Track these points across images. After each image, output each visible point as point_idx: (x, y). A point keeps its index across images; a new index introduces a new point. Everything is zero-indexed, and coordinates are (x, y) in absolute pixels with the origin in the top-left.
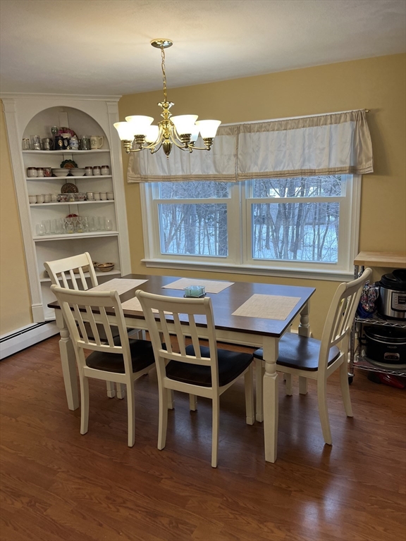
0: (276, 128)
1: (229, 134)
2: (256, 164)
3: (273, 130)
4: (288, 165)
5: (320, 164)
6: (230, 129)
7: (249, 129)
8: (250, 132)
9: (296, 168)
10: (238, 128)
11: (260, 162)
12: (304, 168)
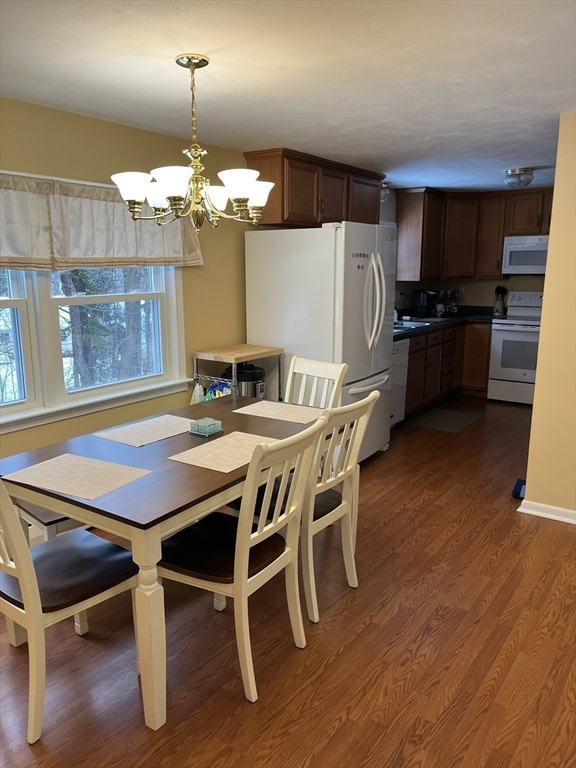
0: (102, 197)
1: (34, 192)
2: (77, 245)
3: (99, 199)
4: (119, 250)
5: (151, 253)
6: (38, 184)
7: (66, 191)
8: (66, 195)
9: (130, 255)
10: (51, 185)
11: (83, 242)
12: (140, 255)
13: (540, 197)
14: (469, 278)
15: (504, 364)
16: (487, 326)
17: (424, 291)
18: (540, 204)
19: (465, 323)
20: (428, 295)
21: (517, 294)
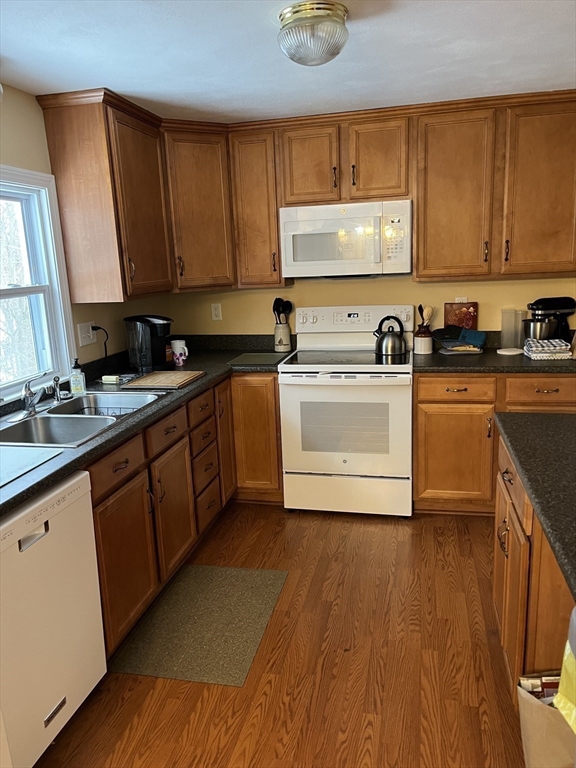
13: (332, 130)
14: (224, 287)
15: (307, 446)
16: (268, 378)
17: (142, 319)
18: (335, 145)
19: (229, 375)
20: (154, 326)
21: (309, 311)
